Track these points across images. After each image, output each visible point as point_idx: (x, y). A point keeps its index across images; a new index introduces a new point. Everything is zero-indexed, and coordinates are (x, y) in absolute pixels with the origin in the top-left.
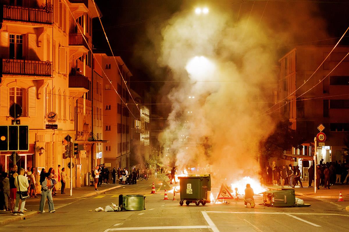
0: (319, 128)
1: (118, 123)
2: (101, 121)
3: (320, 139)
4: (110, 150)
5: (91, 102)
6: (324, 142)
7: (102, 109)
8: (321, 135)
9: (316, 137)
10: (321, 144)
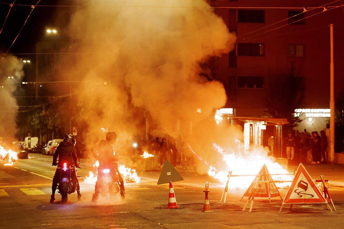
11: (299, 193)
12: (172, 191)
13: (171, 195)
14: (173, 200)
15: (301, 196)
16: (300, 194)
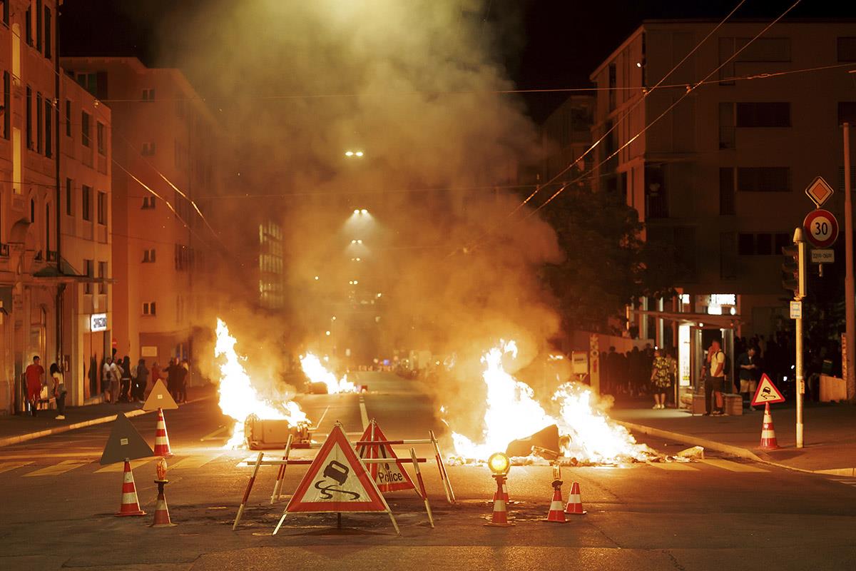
0: (810, 191)
1: (176, 245)
2: (106, 229)
3: (817, 237)
4: (153, 312)
5: (55, 162)
6: (831, 248)
7: (110, 195)
8: (821, 220)
9: (801, 227)
10: (820, 255)
11: (326, 489)
12: (130, 478)
13: (128, 488)
14: (131, 498)
15: (330, 496)
16: (327, 491)
